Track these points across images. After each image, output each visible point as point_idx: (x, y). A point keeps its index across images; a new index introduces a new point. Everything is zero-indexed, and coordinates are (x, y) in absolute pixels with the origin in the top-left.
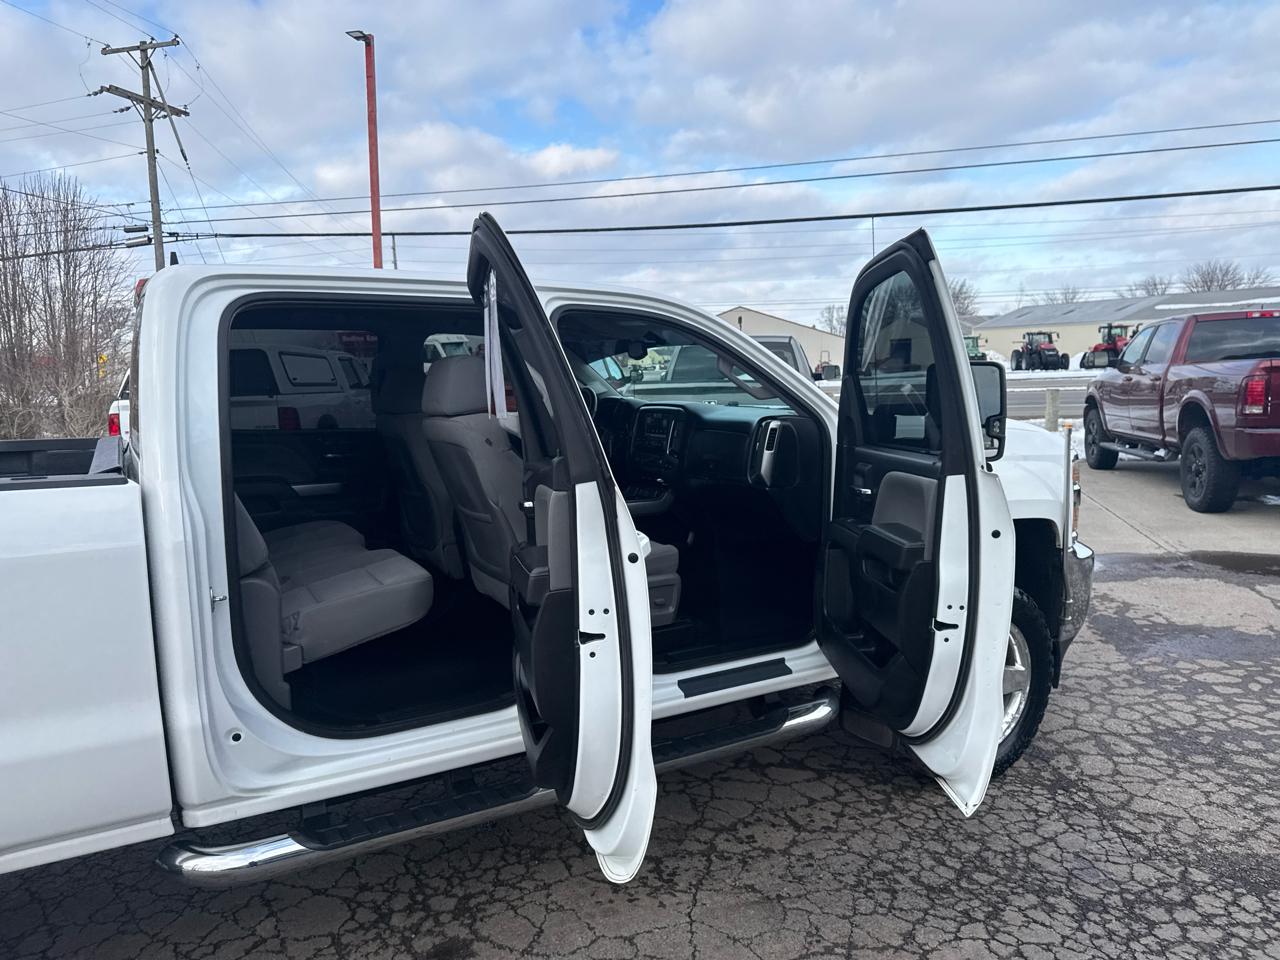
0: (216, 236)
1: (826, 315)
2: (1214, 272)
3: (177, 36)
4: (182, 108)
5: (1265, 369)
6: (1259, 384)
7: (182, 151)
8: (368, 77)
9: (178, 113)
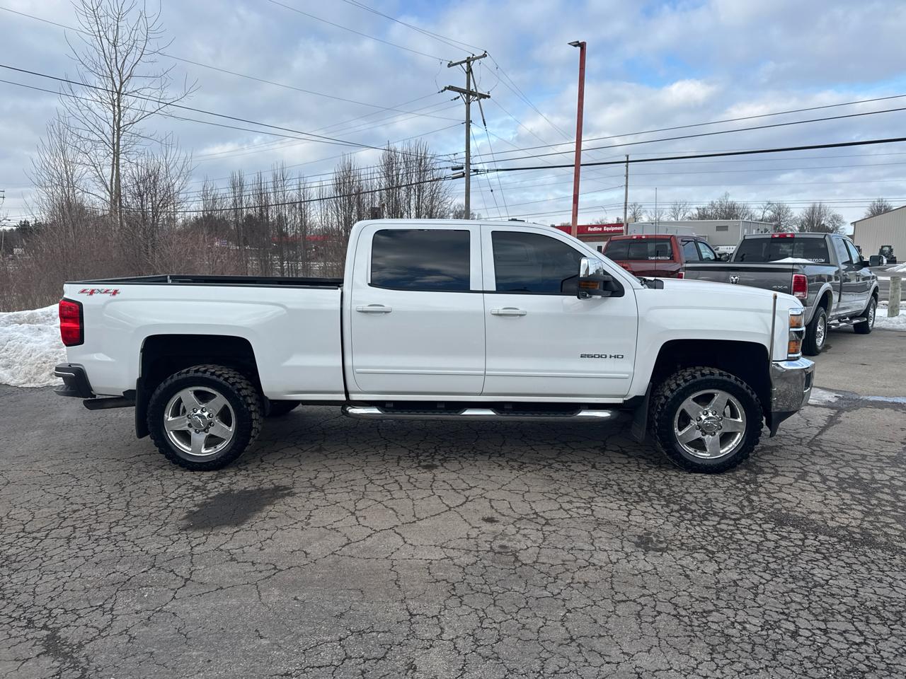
3: (486, 52)
4: (486, 94)
9: (484, 97)
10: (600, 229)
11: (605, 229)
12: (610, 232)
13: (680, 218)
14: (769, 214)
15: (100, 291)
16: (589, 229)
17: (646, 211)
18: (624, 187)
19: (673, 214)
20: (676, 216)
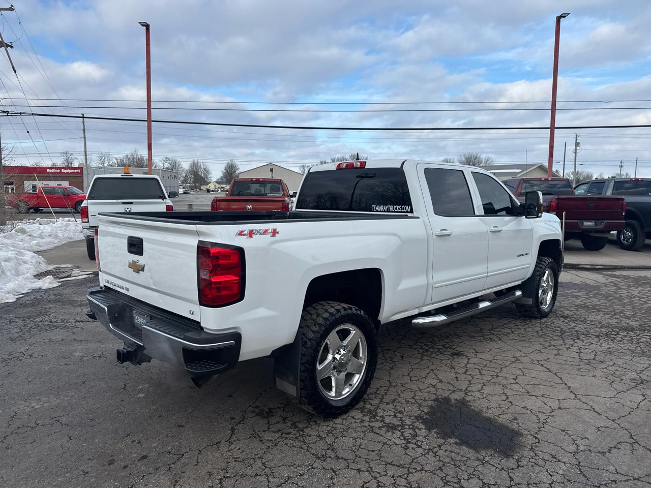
0: (33, 114)
1: (302, 169)
2: (471, 157)
3: (12, 6)
4: (9, 44)
5: (556, 199)
6: (554, 204)
7: (13, 67)
8: (147, 45)
9: (7, 46)
10: (59, 171)
11: (62, 171)
12: (68, 173)
13: (106, 165)
14: (167, 165)
15: (259, 232)
16: (48, 170)
17: (76, 158)
18: (83, 139)
19: (100, 162)
20: (103, 163)
